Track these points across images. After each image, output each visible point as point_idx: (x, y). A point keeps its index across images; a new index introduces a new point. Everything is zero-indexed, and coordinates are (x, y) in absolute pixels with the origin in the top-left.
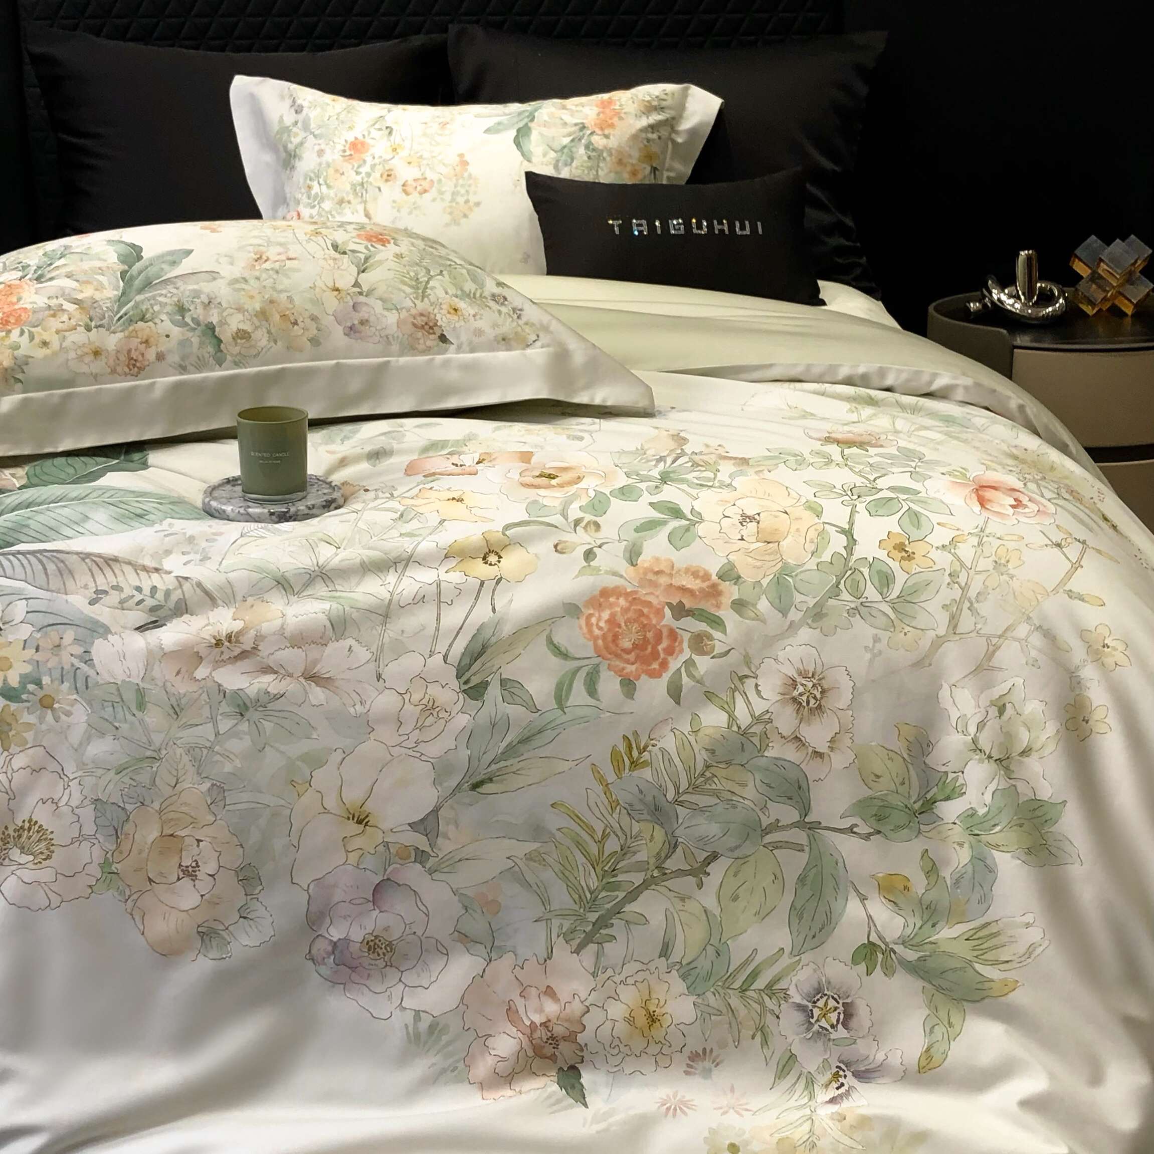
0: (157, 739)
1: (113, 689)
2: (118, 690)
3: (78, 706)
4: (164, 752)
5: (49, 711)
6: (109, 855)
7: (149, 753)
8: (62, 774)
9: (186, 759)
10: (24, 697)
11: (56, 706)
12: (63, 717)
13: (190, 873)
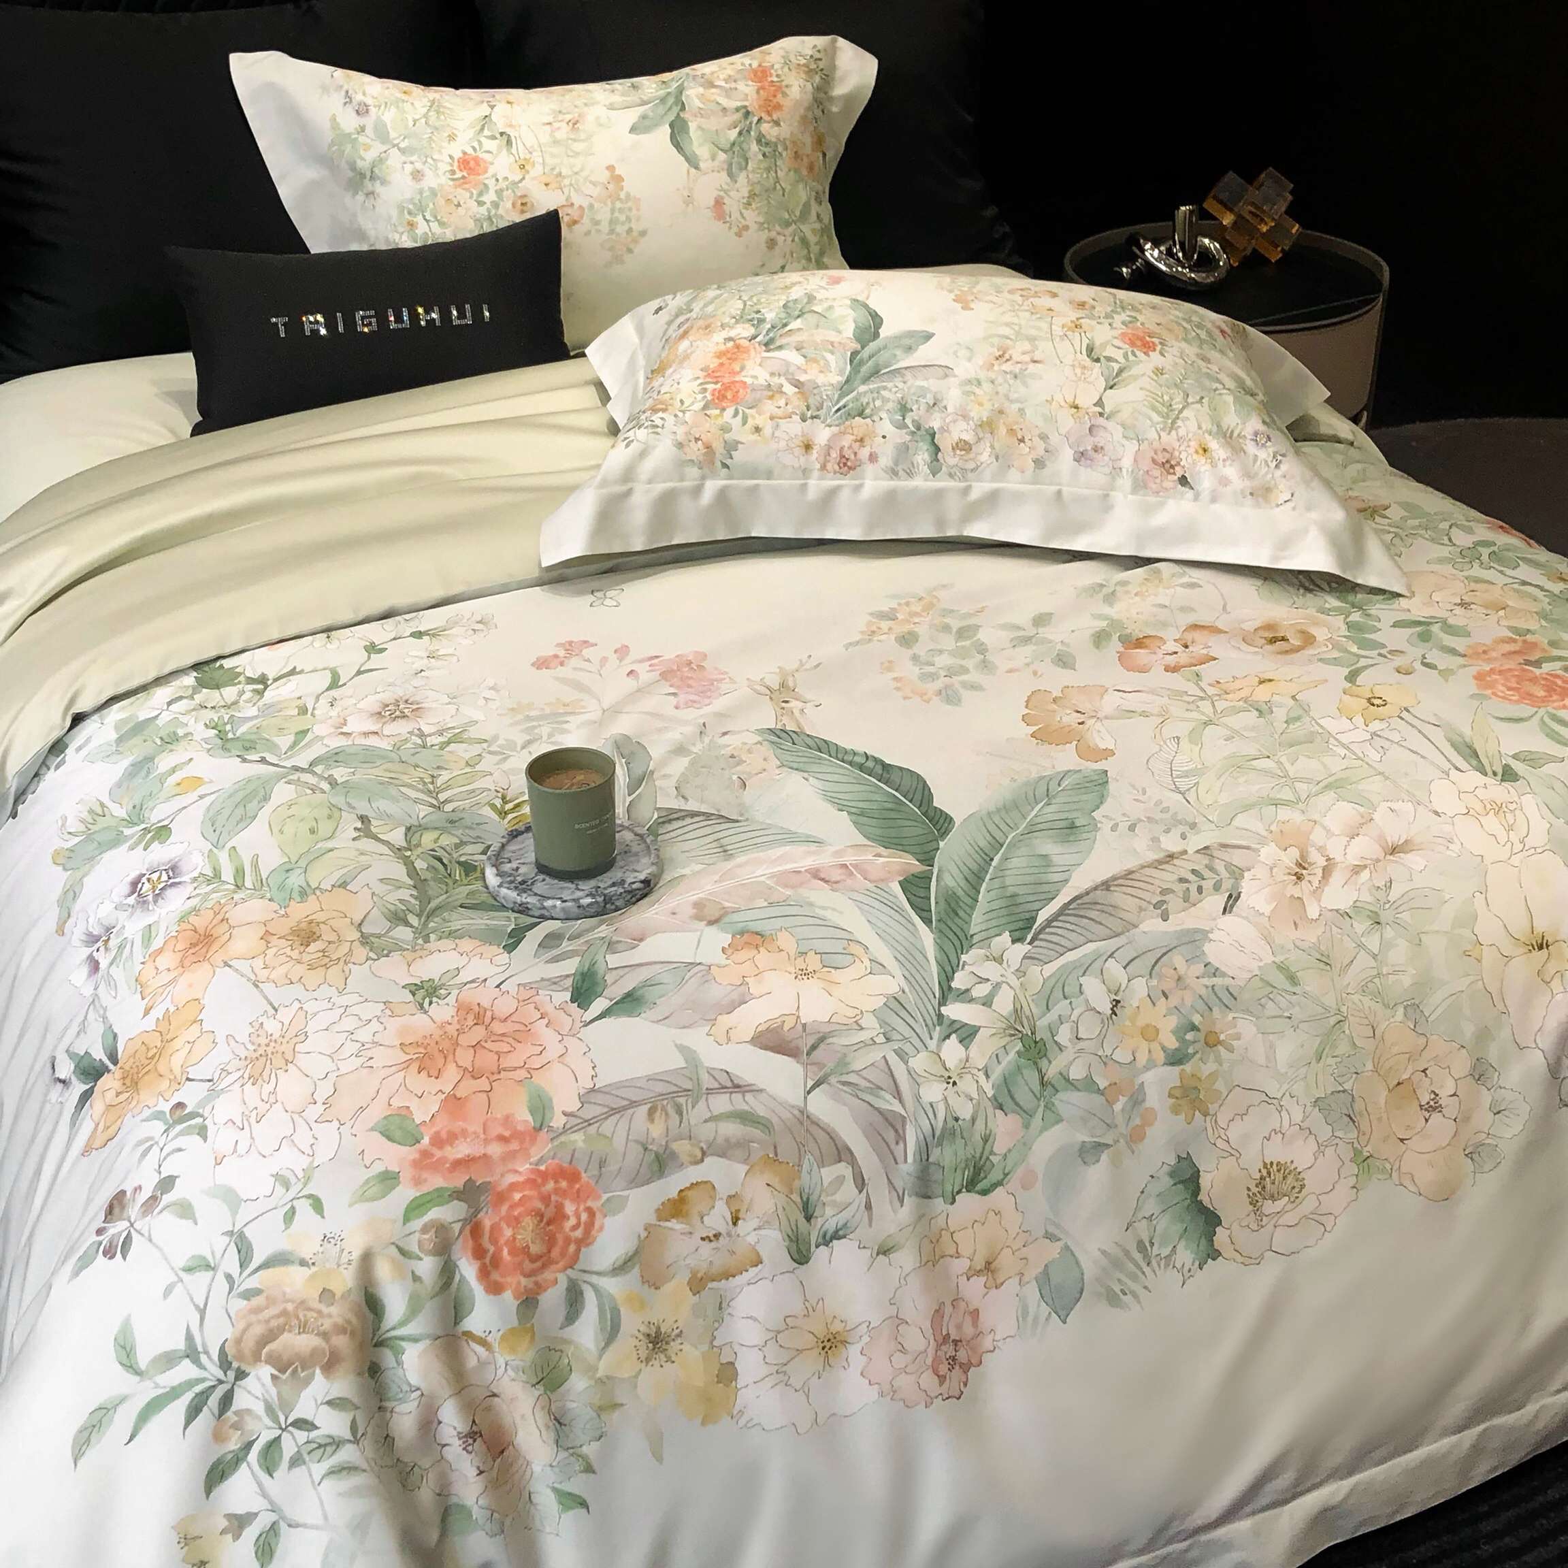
0: (1330, 1001)
1: (1256, 983)
2: (1262, 979)
3: (1240, 1022)
4: (1344, 1009)
5: (1220, 1047)
6: (1356, 1145)
7: (1333, 1021)
8: (1269, 1099)
9: (1367, 1001)
10: (1191, 1051)
11: (1222, 1037)
12: (1235, 1043)
13: (1434, 1107)
